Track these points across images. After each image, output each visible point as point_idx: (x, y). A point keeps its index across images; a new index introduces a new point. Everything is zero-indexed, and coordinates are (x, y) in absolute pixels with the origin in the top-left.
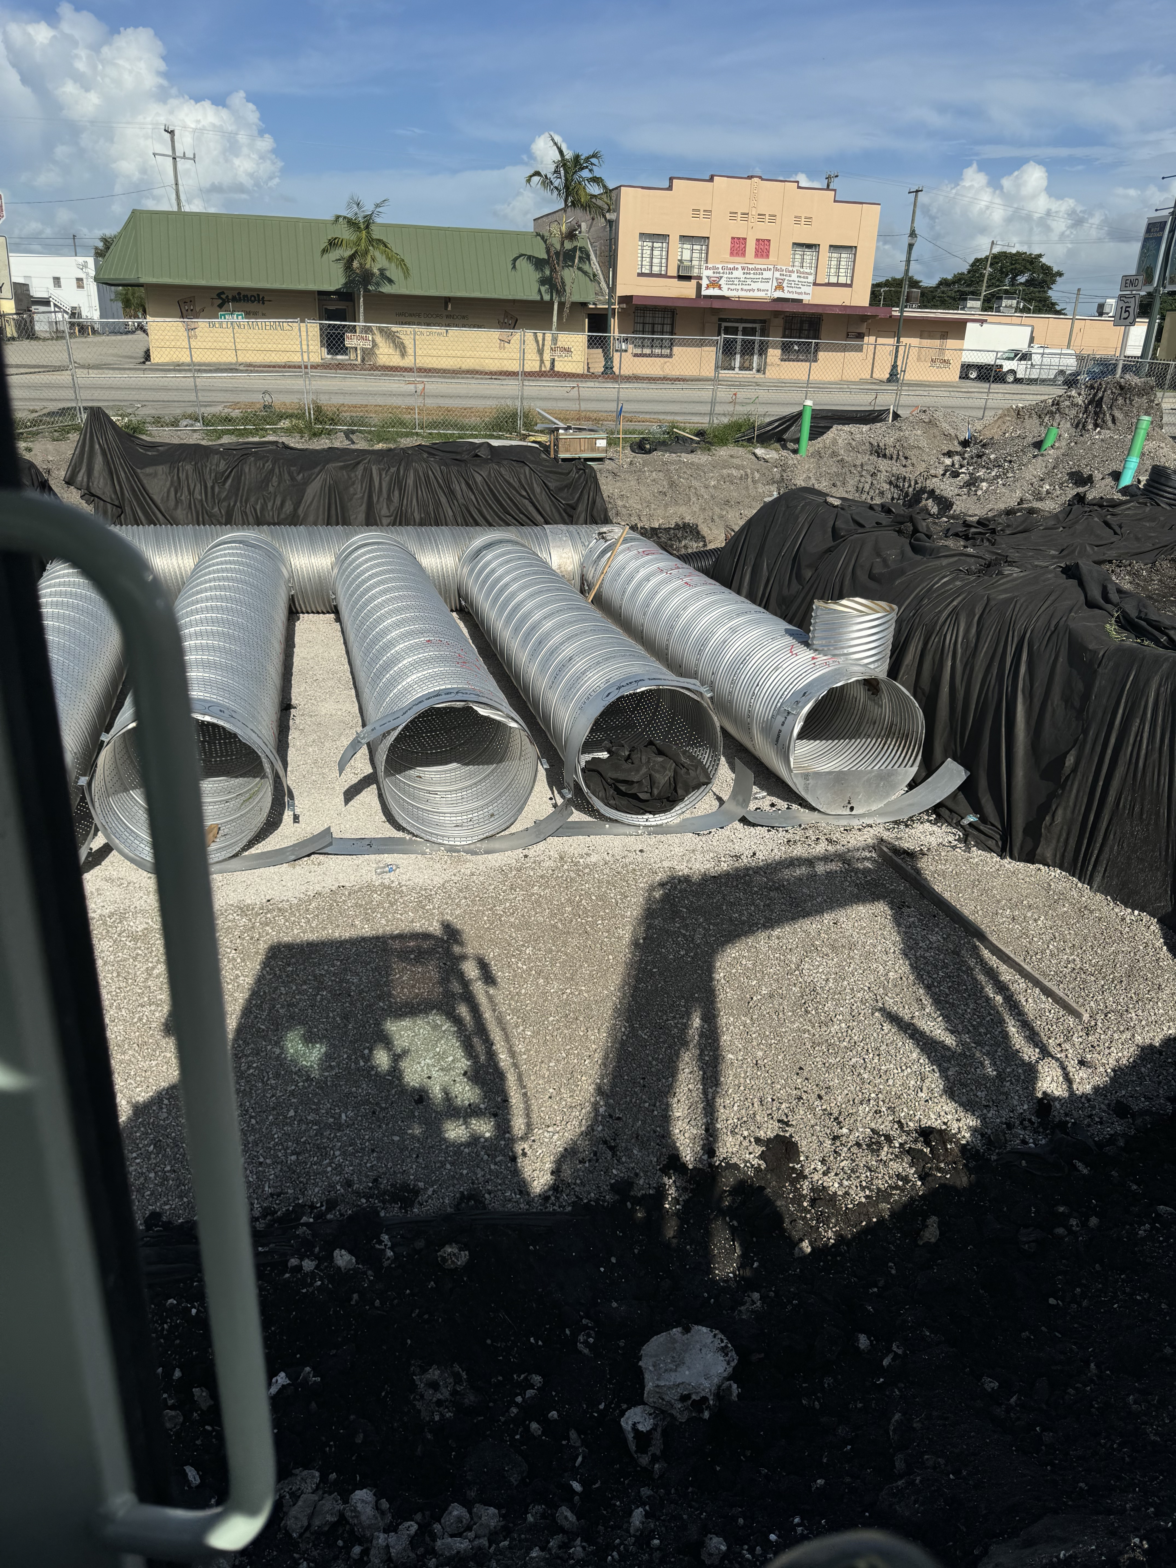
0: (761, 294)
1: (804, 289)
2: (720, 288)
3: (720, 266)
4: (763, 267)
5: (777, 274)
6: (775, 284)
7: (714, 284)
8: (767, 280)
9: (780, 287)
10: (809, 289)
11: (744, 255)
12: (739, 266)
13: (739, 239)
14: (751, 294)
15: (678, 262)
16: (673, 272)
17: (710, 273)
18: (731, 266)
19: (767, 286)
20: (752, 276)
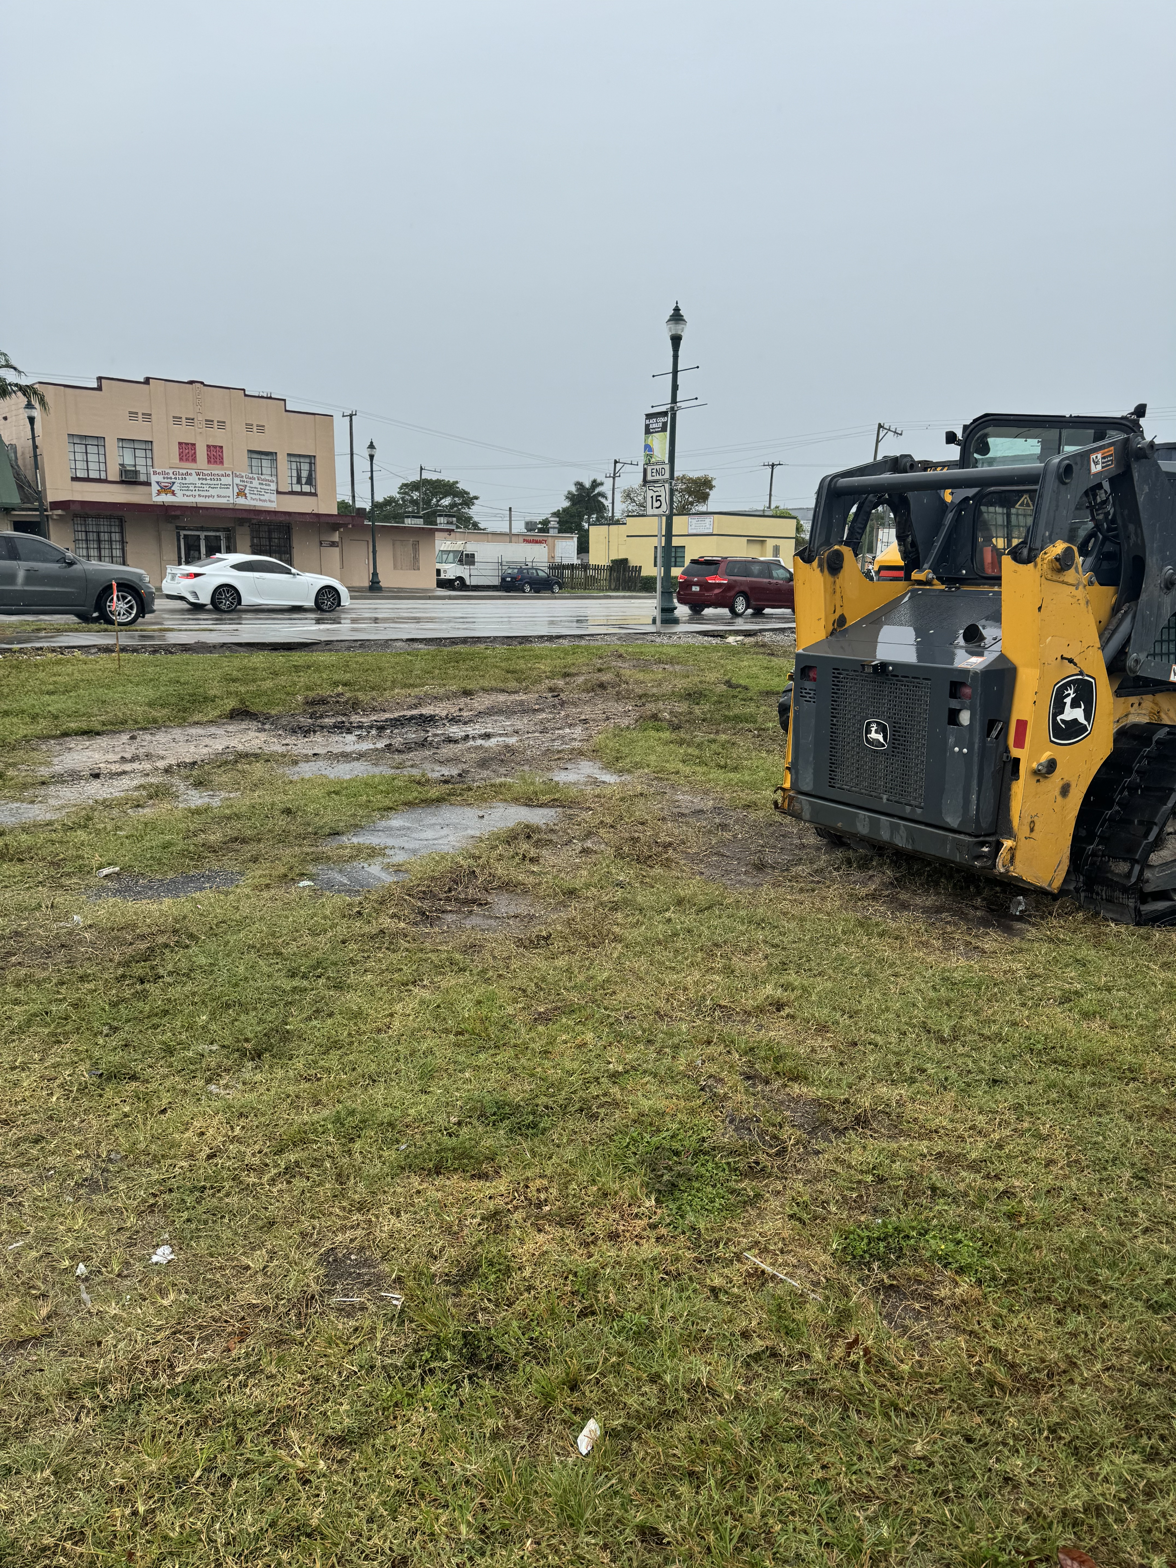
0: (224, 500)
1: (267, 497)
2: (173, 493)
3: (171, 471)
4: (220, 472)
5: (237, 481)
6: (236, 490)
7: (166, 489)
8: (226, 486)
9: (241, 493)
10: (274, 497)
11: (194, 460)
12: (193, 472)
13: (187, 444)
14: (210, 500)
15: (118, 467)
16: (113, 475)
17: (160, 478)
18: (184, 471)
19: (229, 492)
20: (209, 482)
